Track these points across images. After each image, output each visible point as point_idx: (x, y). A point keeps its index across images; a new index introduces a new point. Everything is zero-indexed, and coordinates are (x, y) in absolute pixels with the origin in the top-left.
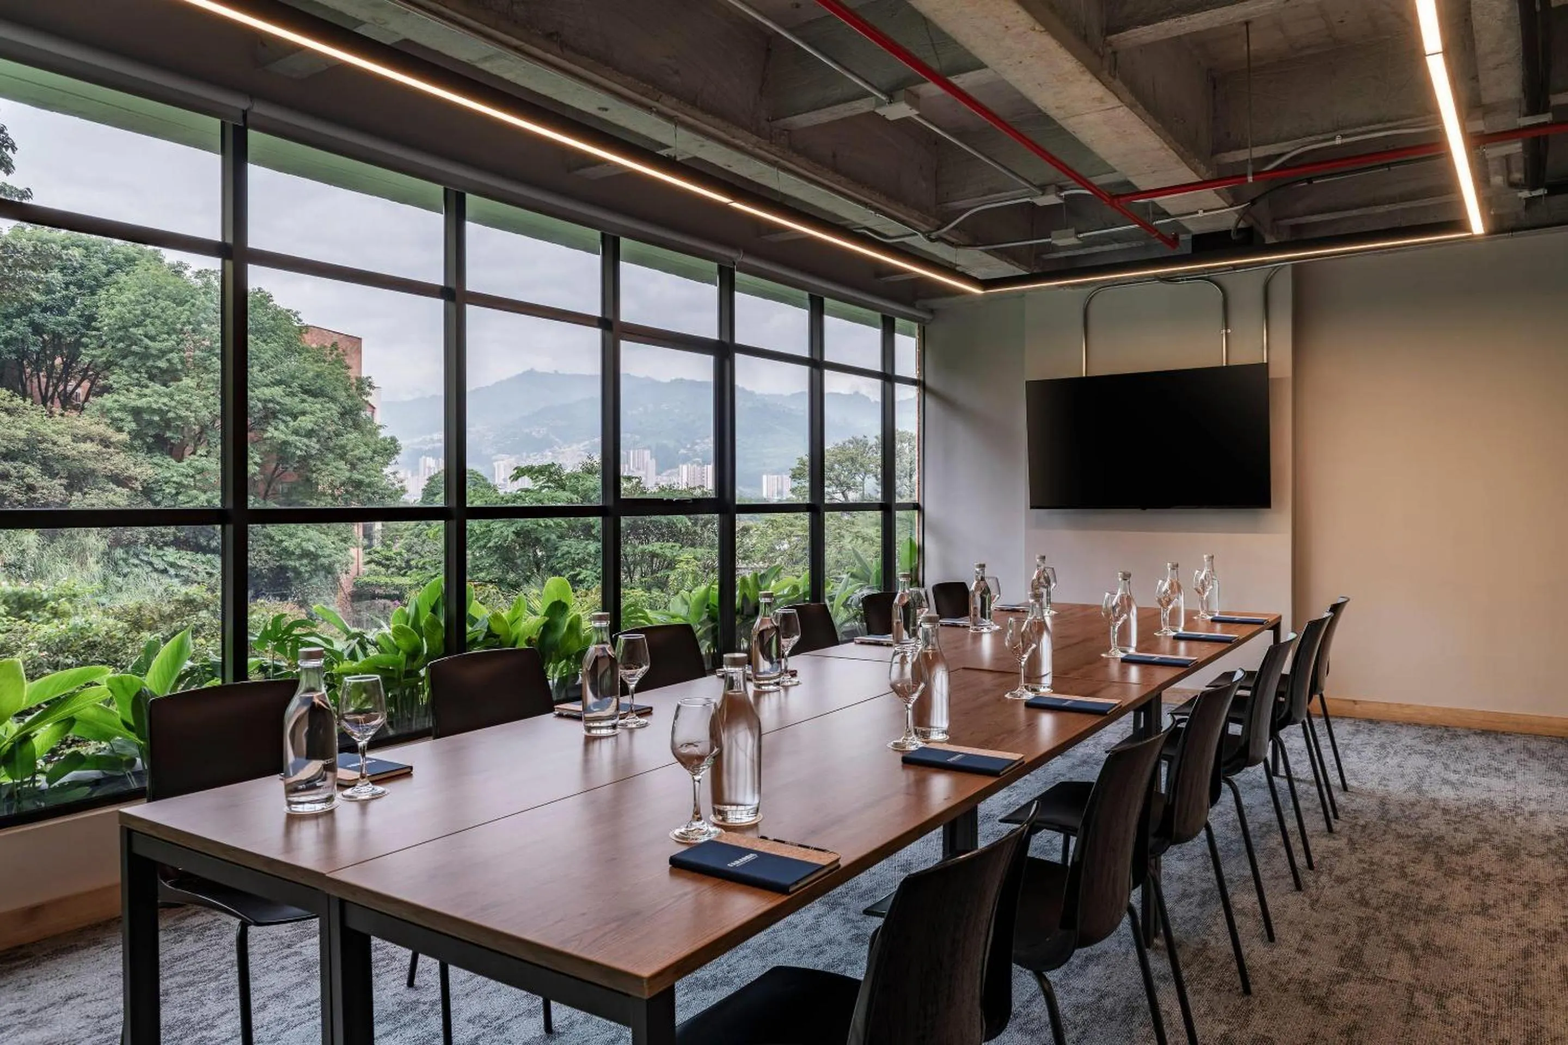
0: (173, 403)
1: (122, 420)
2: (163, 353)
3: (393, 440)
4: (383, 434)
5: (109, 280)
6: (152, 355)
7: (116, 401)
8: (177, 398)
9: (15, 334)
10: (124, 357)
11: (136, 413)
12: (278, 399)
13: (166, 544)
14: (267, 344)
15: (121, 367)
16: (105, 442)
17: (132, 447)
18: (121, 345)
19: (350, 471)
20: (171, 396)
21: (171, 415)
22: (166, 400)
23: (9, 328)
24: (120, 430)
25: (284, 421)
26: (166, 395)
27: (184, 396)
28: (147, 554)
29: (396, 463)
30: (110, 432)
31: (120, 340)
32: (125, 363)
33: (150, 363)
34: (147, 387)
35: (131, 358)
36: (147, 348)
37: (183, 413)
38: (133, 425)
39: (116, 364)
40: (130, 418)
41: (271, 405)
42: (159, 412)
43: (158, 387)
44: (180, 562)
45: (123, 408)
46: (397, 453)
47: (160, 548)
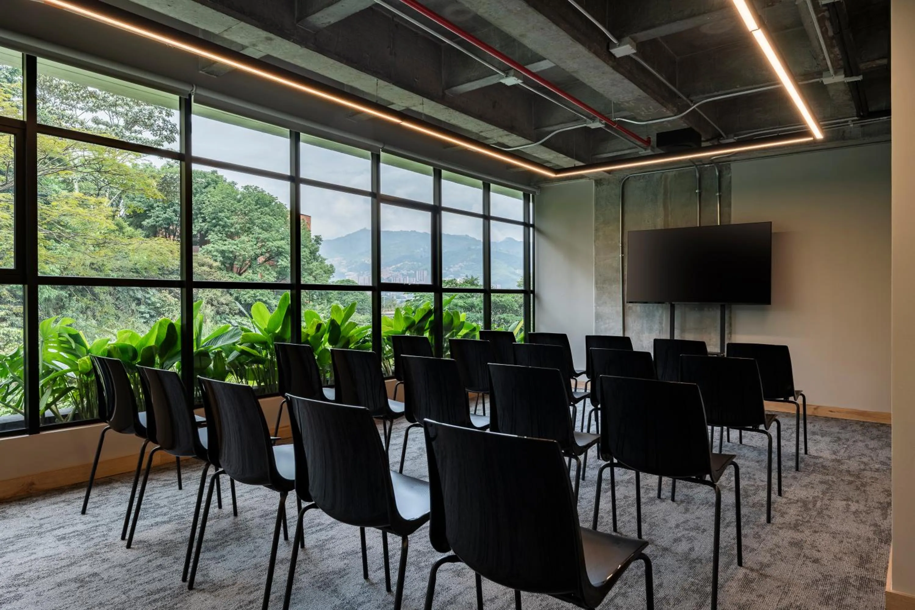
0: (238, 248)
1: (216, 256)
2: (232, 225)
3: (332, 266)
4: (327, 263)
5: (206, 190)
6: (228, 226)
7: (212, 247)
8: (239, 246)
9: (168, 216)
10: (215, 226)
11: (223, 252)
12: (284, 247)
13: (235, 314)
14: (277, 220)
15: (214, 231)
16: (211, 267)
17: (220, 269)
18: (214, 221)
19: (315, 281)
20: (237, 245)
21: (238, 254)
22: (235, 247)
23: (165, 213)
24: (216, 261)
25: (285, 257)
26: (235, 244)
27: (243, 245)
28: (229, 318)
29: (334, 277)
30: (211, 262)
31: (214, 219)
32: (216, 229)
33: (227, 230)
34: (226, 240)
35: (218, 227)
36: (225, 222)
37: (243, 253)
38: (221, 258)
39: (211, 230)
40: (219, 255)
41: (280, 249)
42: (232, 252)
43: (230, 241)
44: (243, 322)
45: (217, 251)
46: (334, 272)
47: (233, 316)
